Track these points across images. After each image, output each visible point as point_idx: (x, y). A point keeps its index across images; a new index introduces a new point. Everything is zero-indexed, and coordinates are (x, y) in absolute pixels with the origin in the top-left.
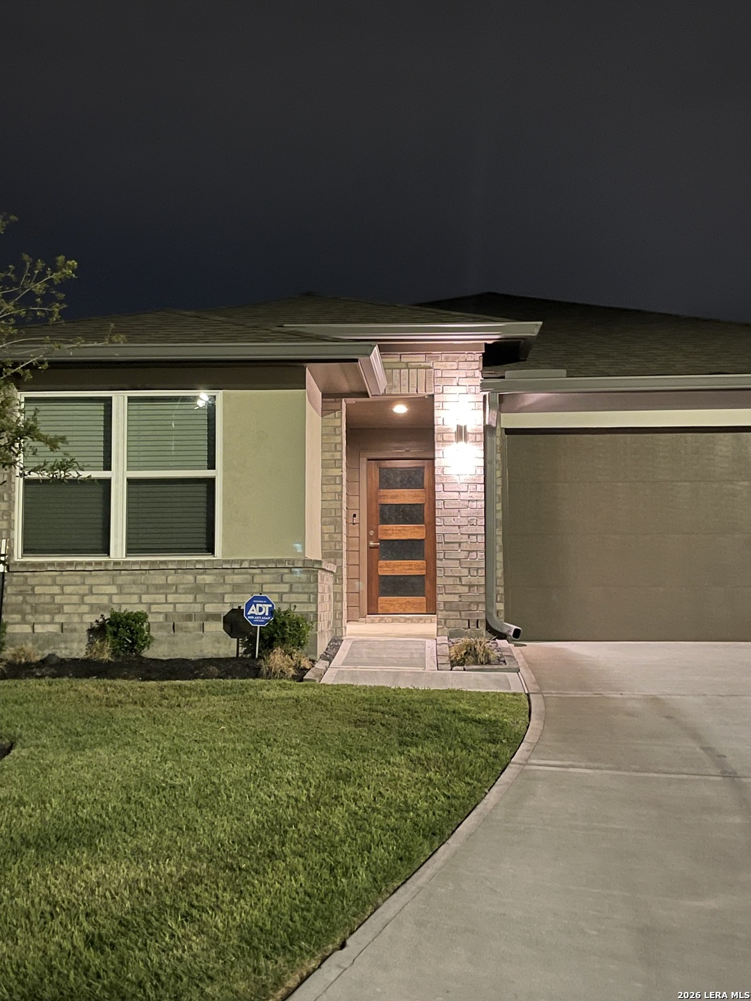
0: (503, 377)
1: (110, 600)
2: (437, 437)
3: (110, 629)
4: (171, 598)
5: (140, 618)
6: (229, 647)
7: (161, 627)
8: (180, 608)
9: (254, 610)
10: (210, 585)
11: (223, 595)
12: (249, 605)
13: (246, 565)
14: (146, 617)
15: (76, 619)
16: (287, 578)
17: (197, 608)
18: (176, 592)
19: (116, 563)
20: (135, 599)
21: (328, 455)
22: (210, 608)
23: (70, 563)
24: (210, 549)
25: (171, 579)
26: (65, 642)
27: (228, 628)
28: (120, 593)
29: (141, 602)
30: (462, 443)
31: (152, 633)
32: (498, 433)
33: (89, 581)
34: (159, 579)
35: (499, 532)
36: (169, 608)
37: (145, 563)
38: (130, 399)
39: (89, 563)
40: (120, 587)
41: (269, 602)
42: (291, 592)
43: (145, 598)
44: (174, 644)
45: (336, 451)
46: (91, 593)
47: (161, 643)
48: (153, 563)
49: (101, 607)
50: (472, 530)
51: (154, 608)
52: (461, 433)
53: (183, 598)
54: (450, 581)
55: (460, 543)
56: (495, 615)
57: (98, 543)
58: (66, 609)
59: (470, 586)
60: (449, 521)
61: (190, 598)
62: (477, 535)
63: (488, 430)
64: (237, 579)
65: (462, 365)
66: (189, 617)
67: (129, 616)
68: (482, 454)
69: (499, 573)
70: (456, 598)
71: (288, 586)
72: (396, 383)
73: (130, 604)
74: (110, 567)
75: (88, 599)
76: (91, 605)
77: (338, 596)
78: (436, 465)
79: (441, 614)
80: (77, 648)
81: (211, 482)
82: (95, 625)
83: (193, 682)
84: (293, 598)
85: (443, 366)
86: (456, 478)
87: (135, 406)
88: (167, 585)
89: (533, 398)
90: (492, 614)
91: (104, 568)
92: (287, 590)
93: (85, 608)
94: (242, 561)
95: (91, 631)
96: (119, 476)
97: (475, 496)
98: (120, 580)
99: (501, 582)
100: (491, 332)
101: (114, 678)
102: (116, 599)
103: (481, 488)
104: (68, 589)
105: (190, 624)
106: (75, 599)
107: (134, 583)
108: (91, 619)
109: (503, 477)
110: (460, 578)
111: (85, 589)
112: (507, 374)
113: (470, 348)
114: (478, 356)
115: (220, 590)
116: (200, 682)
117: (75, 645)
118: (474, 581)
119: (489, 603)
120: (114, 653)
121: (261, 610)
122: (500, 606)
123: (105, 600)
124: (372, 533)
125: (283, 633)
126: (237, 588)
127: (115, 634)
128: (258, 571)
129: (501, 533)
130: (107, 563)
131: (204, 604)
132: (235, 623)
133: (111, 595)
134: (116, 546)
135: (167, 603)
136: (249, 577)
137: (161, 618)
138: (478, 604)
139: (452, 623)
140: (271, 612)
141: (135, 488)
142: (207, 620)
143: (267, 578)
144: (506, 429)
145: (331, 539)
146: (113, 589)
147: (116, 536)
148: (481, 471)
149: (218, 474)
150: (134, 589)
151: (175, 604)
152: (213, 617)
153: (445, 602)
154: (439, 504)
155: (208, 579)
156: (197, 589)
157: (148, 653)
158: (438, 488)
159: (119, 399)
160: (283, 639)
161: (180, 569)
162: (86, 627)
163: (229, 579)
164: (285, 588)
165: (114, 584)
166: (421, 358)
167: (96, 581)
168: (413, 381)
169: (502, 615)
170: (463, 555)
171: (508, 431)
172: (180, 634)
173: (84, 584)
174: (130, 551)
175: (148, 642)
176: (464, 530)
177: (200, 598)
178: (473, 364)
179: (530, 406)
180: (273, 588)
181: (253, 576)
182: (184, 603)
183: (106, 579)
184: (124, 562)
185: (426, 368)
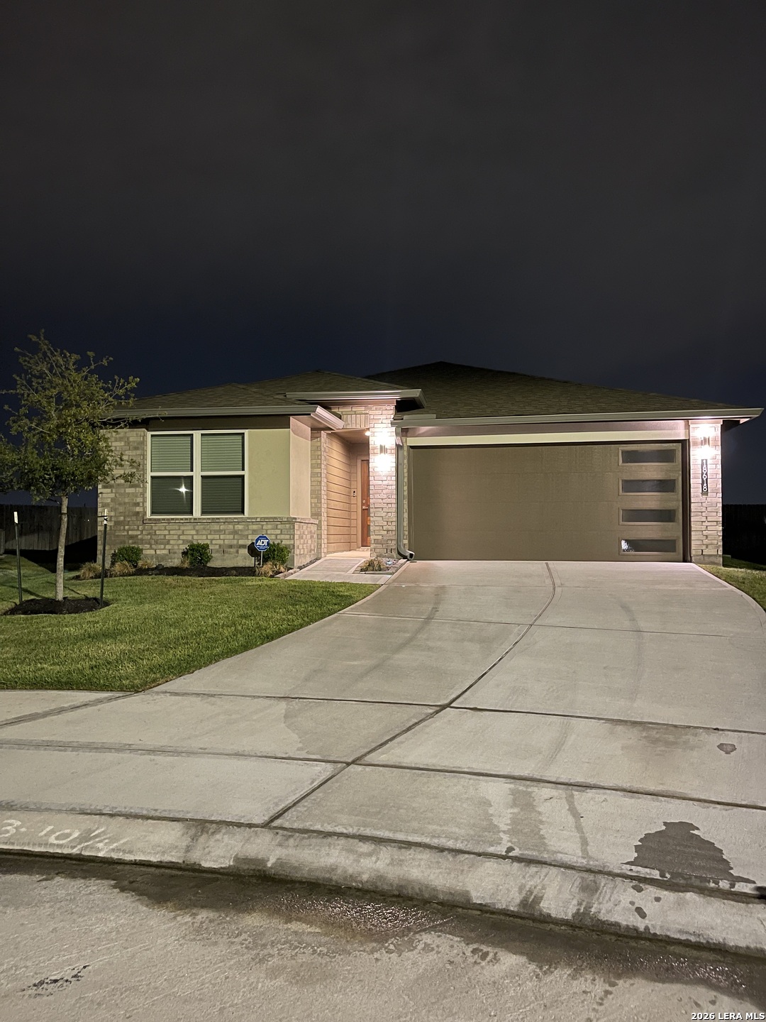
0: (402, 419)
1: (193, 538)
2: (371, 451)
3: (190, 552)
4: (222, 537)
5: (206, 547)
6: (250, 562)
7: (217, 551)
8: (226, 542)
9: (259, 543)
10: (241, 530)
11: (248, 535)
12: (257, 541)
13: (258, 520)
14: (208, 546)
15: (176, 547)
16: (279, 527)
17: (235, 542)
18: (224, 534)
19: (195, 519)
20: (204, 537)
21: (314, 462)
22: (241, 542)
23: (173, 519)
24: (243, 512)
25: (222, 527)
26: (171, 558)
27: (250, 551)
28: (197, 534)
29: (207, 539)
30: (383, 454)
31: (212, 555)
32: (405, 448)
33: (182, 528)
34: (216, 527)
35: (406, 502)
36: (221, 542)
37: (209, 519)
38: (202, 435)
39: (182, 519)
40: (197, 531)
41: (267, 539)
42: (281, 534)
43: (209, 537)
44: (224, 560)
45: (318, 459)
46: (183, 534)
47: (217, 559)
48: (213, 519)
49: (188, 541)
50: (389, 501)
51: (214, 542)
52: (383, 449)
53: (228, 537)
54: (377, 528)
55: (382, 508)
56: (402, 547)
57: (188, 509)
58: (172, 542)
59: (388, 531)
60: (377, 496)
61: (231, 537)
62: (391, 504)
63: (398, 447)
64: (255, 527)
65: (385, 412)
66: (231, 546)
67: (198, 545)
68: (394, 460)
69: (406, 523)
70: (380, 537)
71: (279, 531)
72: (349, 422)
73: (201, 540)
74: (192, 521)
75: (182, 537)
76: (183, 540)
77: (319, 536)
78: (370, 466)
79: (372, 546)
80: (176, 561)
81: (243, 477)
82: (185, 550)
83: (220, 578)
84: (282, 537)
85: (374, 412)
86: (381, 473)
87: (206, 438)
88: (220, 531)
89: (424, 429)
90: (400, 546)
91: (189, 522)
92: (279, 533)
93: (181, 542)
94: (257, 518)
95: (183, 553)
96: (197, 475)
97: (390, 483)
98: (197, 528)
99: (406, 528)
100: (394, 395)
101: (184, 576)
102: (195, 537)
103: (394, 478)
104: (172, 532)
105: (232, 550)
106: (176, 537)
107: (204, 529)
108: (184, 547)
109: (408, 471)
110: (382, 526)
111: (180, 532)
112: (405, 417)
113: (387, 402)
114: (393, 407)
115: (246, 533)
116: (223, 578)
117: (176, 560)
118: (390, 528)
119: (398, 540)
120: (191, 563)
121: (263, 543)
122: (406, 542)
123: (190, 538)
124: (364, 501)
125: (274, 555)
126: (254, 532)
127: (192, 555)
128: (265, 523)
129: (407, 502)
130: (190, 519)
131: (238, 540)
132: (253, 550)
133: (193, 535)
134: (196, 510)
135: (220, 539)
136: (260, 526)
137: (217, 547)
138: (392, 540)
139: (378, 550)
140: (268, 543)
141: (206, 481)
142: (240, 548)
143: (270, 527)
144: (410, 446)
145: (316, 506)
146: (194, 532)
147: (196, 505)
148: (394, 469)
149: (246, 473)
150: (204, 532)
151: (224, 540)
152: (243, 546)
153: (374, 540)
154: (371, 487)
155: (240, 527)
156: (235, 532)
157: (209, 565)
158: (371, 478)
159: (197, 435)
160: (274, 558)
161: (226, 522)
162: (181, 551)
163: (251, 527)
164: (278, 532)
165: (194, 529)
166: (363, 408)
167: (185, 528)
168: (358, 421)
169: (407, 547)
170: (384, 514)
171: (412, 447)
172: (226, 555)
173: (179, 529)
174: (203, 513)
175: (209, 558)
176: (384, 501)
177: (236, 537)
178: (390, 411)
179: (423, 433)
180: (272, 532)
181: (262, 525)
182: (228, 539)
183: (190, 527)
184: (200, 519)
185: (365, 414)
